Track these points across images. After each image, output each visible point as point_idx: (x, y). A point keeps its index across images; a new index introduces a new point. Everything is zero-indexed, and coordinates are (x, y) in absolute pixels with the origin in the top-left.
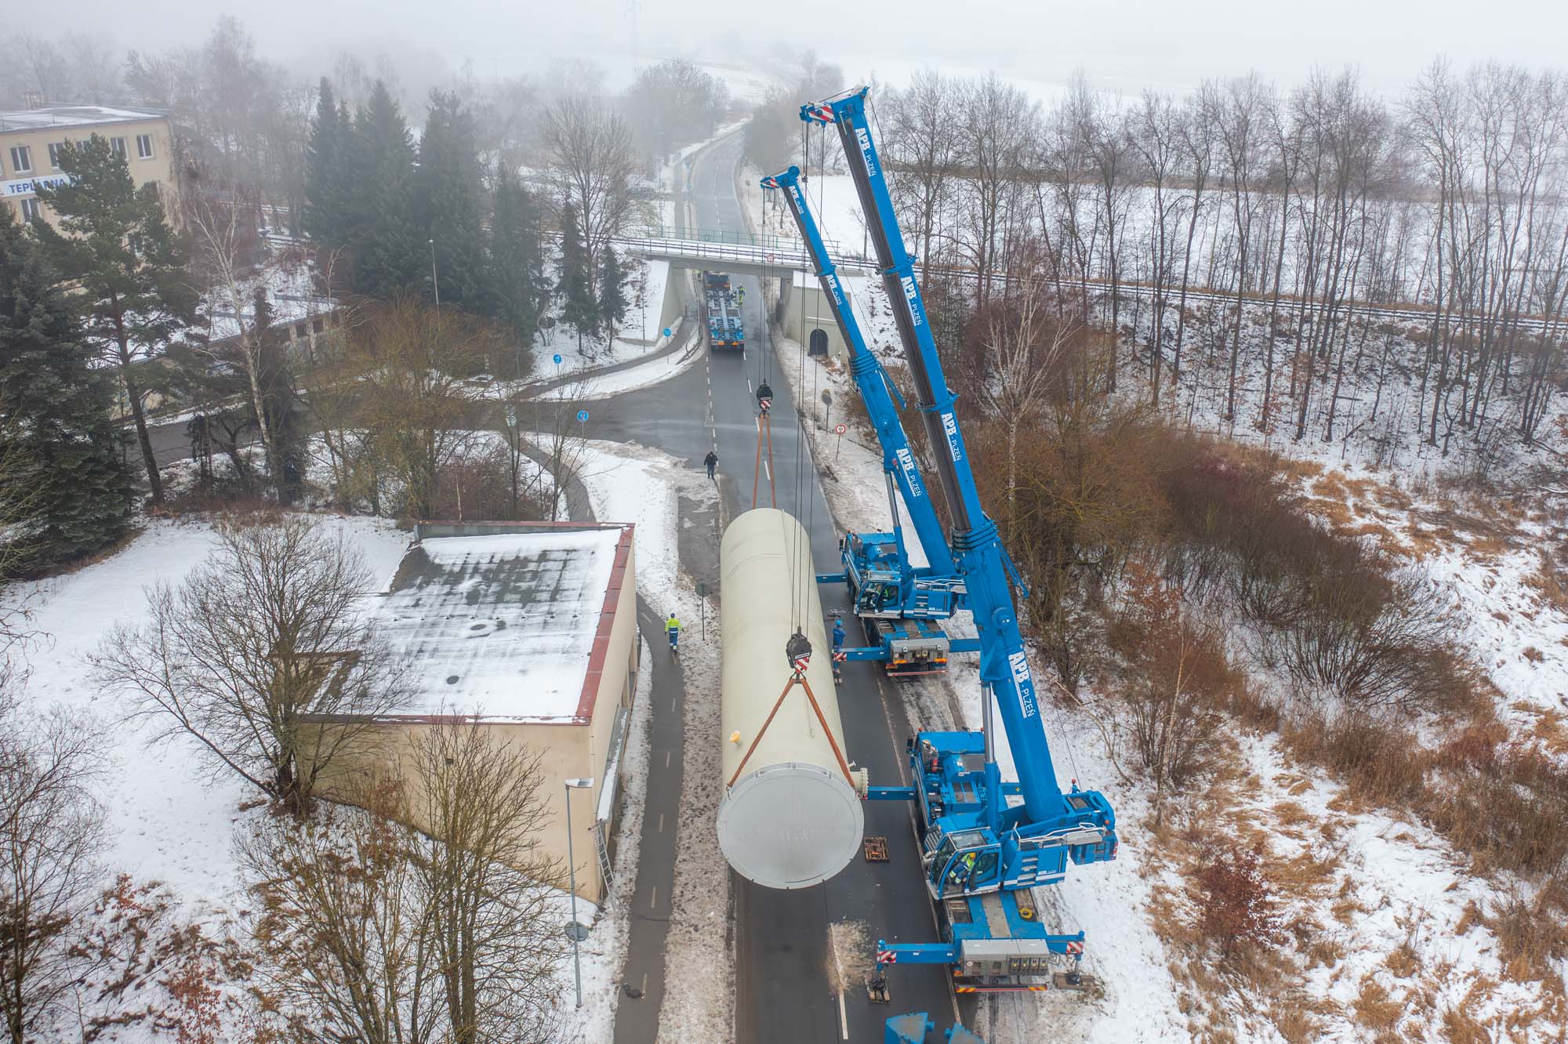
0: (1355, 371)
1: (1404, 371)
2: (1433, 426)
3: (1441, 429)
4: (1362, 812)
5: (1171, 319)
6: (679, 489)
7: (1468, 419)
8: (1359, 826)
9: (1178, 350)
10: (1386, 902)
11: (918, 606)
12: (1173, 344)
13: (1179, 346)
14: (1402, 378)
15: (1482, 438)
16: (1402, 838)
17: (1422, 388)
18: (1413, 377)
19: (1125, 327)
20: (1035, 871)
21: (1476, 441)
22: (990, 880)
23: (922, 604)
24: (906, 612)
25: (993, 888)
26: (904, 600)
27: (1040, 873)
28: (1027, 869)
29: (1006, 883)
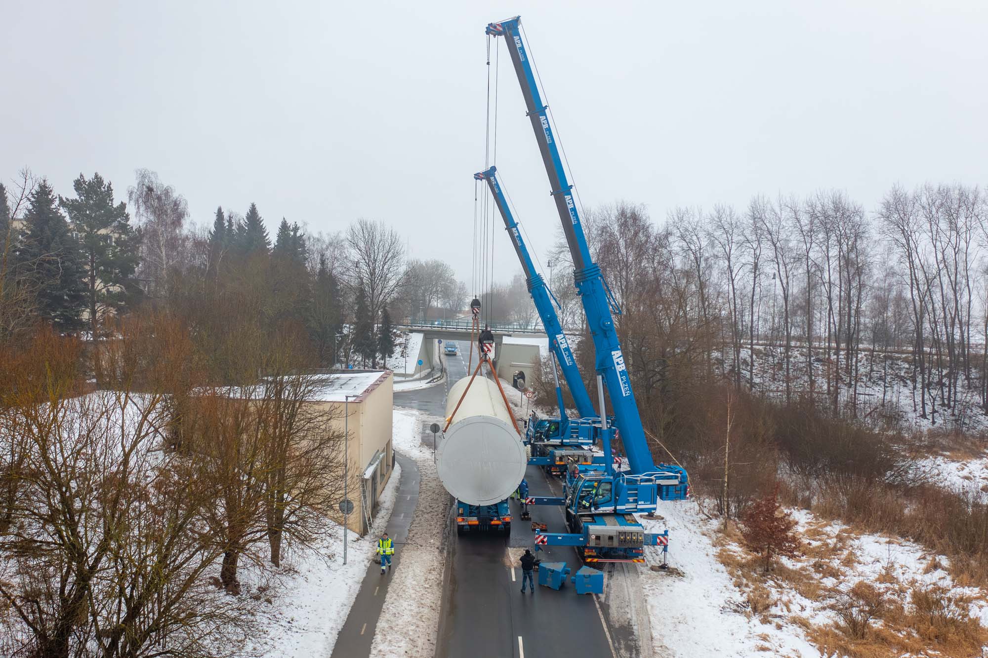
0: (870, 380)
1: (902, 379)
2: (923, 407)
3: (929, 409)
5: (745, 354)
6: (424, 421)
7: (946, 402)
9: (751, 372)
11: (572, 437)
12: (749, 368)
13: (752, 369)
14: (902, 383)
15: (956, 412)
17: (915, 388)
18: (908, 382)
19: (717, 359)
20: (636, 501)
21: (953, 415)
22: (606, 503)
23: (575, 435)
24: (564, 441)
25: (609, 509)
26: (563, 434)
27: (640, 503)
28: (631, 499)
29: (618, 507)
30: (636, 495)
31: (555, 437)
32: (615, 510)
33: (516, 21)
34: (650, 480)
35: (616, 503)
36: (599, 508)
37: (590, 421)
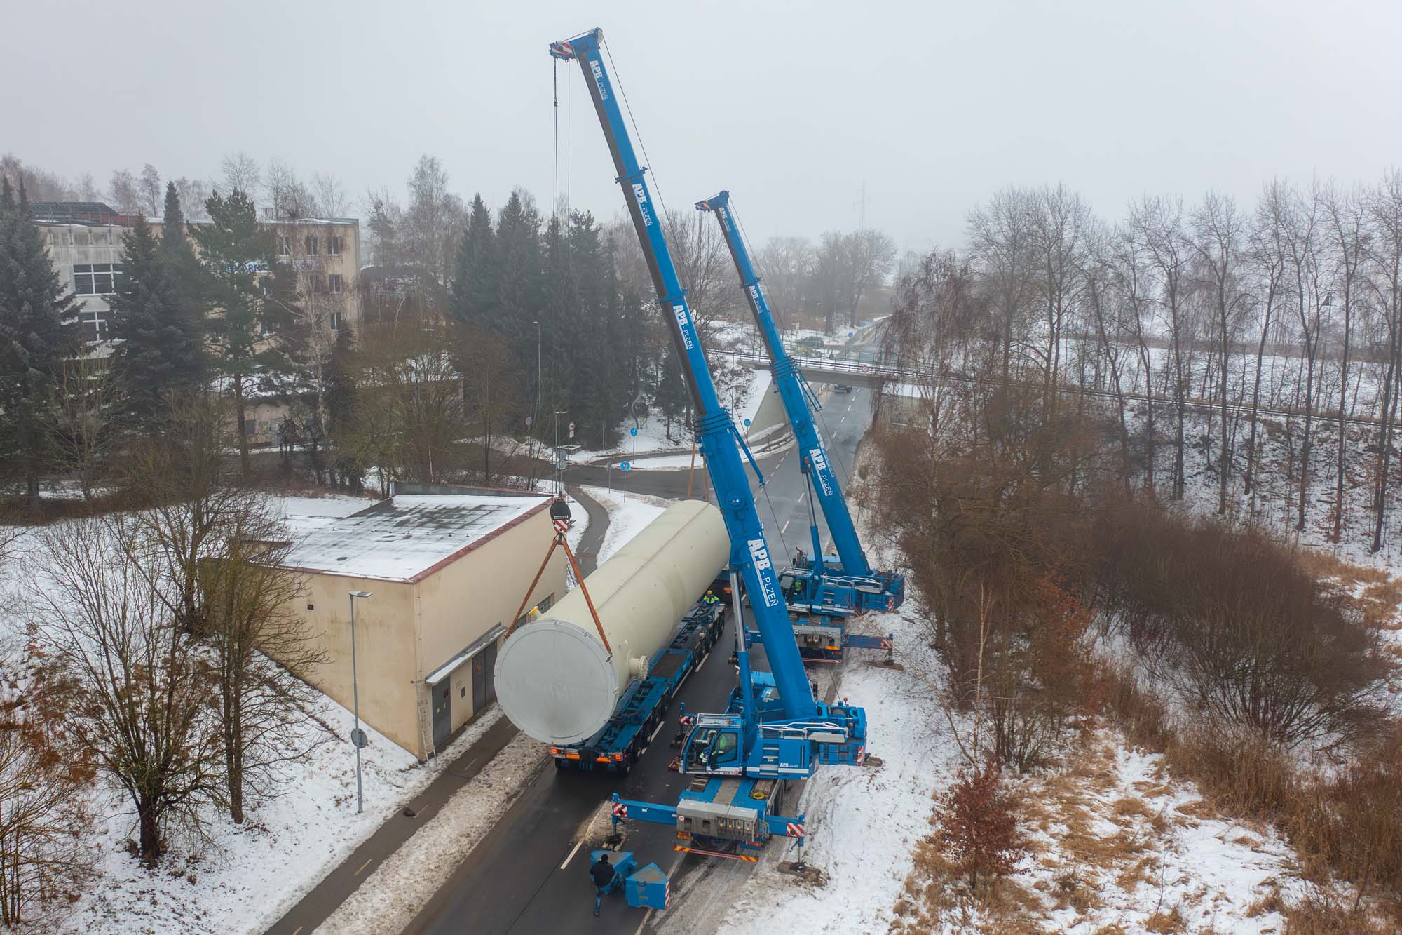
4: (1215, 818)
8: (1201, 828)
10: (1185, 881)
11: (826, 602)
16: (1242, 841)
20: (776, 762)
22: (731, 761)
23: (830, 601)
24: (814, 607)
25: (734, 770)
26: (813, 596)
27: (782, 765)
28: (770, 759)
29: (749, 769)
30: (776, 753)
31: (800, 600)
32: (744, 772)
33: (595, 36)
34: (799, 734)
35: (745, 761)
36: (717, 767)
37: (851, 582)
